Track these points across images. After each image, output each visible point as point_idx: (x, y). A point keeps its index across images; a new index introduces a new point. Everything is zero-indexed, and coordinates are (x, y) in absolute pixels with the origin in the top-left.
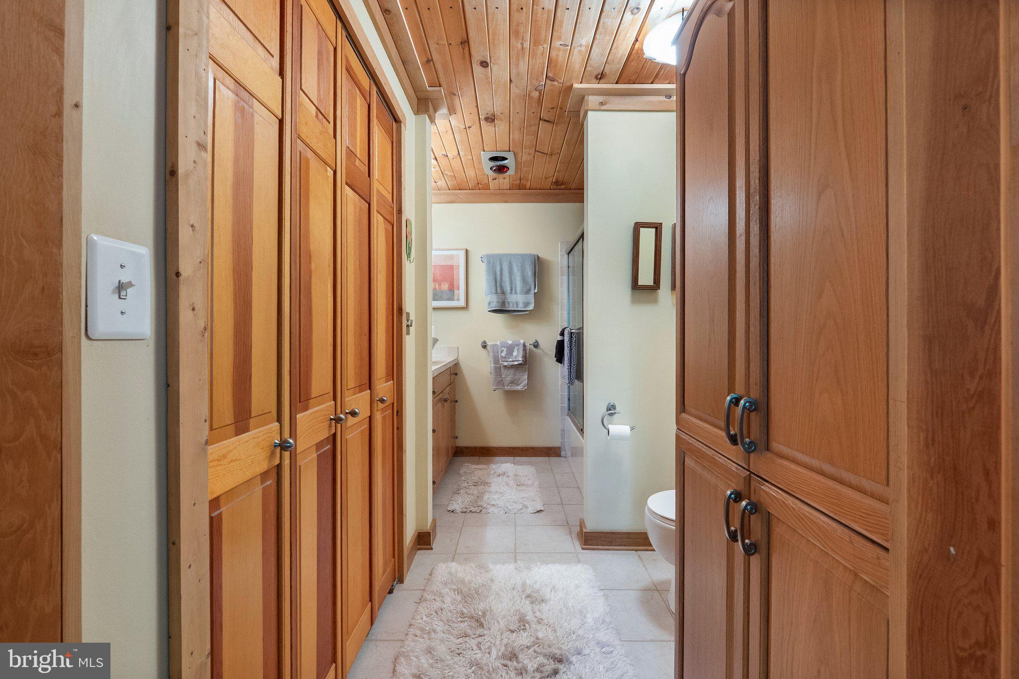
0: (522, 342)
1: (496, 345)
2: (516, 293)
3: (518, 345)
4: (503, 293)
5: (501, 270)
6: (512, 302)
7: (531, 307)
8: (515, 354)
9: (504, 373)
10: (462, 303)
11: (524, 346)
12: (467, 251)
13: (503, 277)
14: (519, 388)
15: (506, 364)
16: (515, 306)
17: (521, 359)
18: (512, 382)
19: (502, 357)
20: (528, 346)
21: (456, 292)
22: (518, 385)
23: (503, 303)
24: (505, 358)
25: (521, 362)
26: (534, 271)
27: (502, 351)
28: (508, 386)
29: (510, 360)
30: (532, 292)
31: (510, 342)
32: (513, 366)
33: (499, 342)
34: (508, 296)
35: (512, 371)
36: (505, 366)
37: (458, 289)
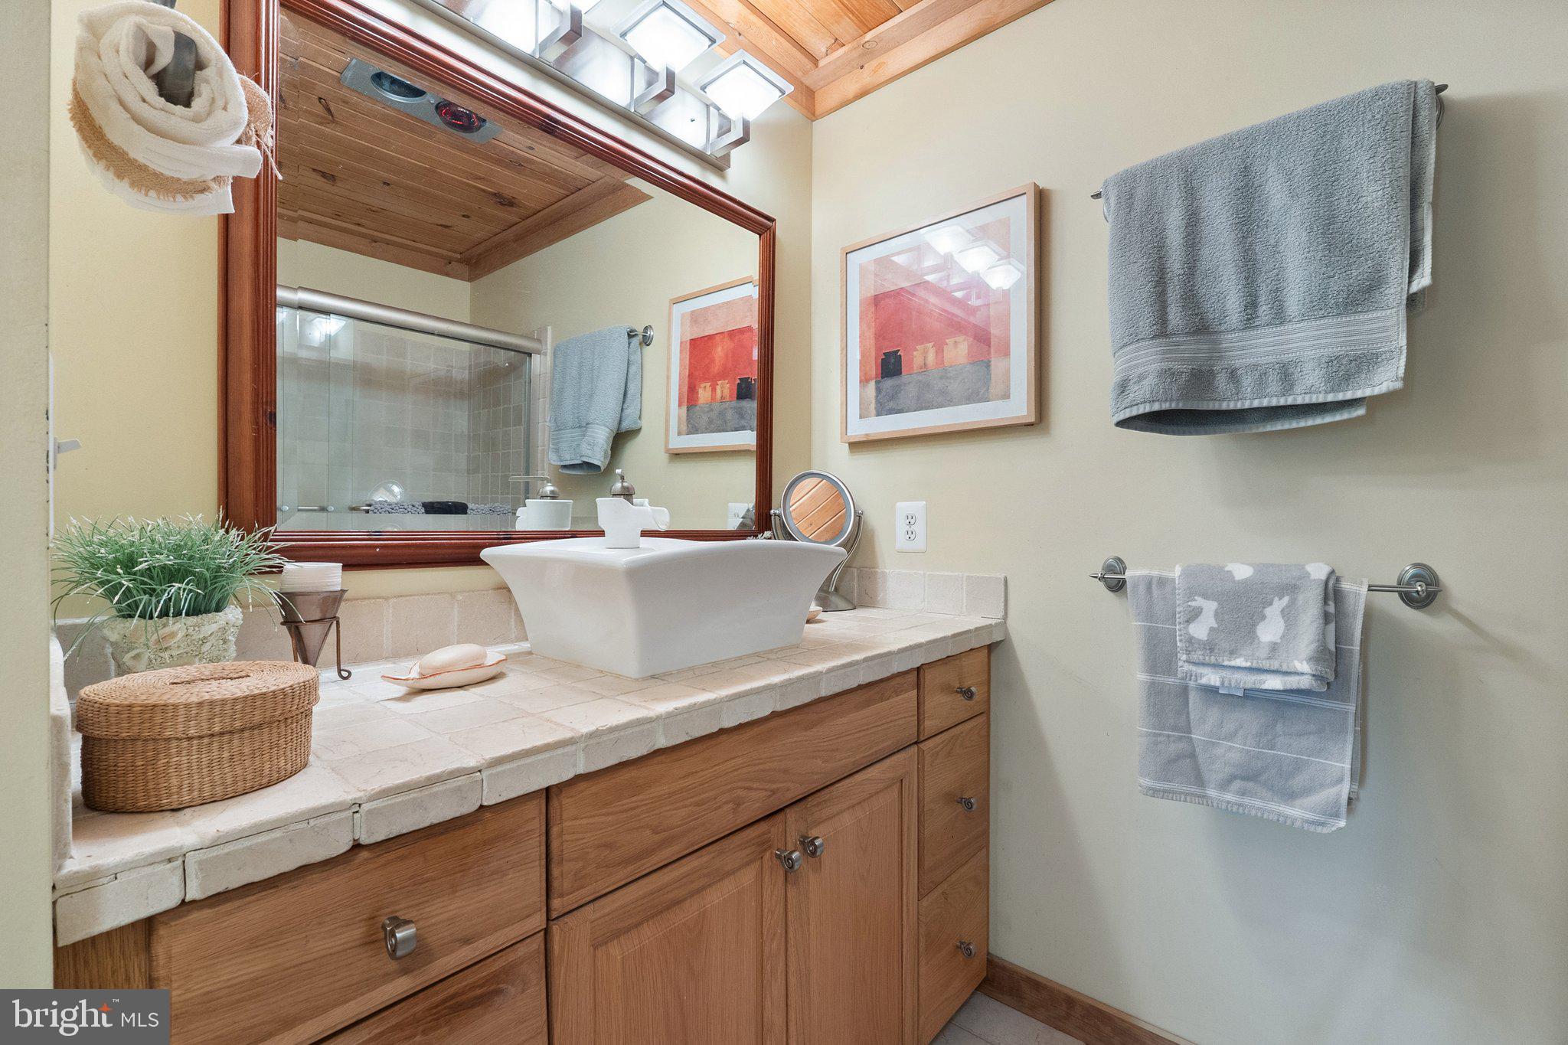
0: (1318, 571)
1: (1162, 582)
2: (1280, 316)
3: (1290, 589)
4: (1202, 328)
5: (1193, 222)
6: (1255, 367)
7: (1386, 379)
8: (1270, 631)
9: (1205, 722)
10: (1018, 406)
11: (1332, 593)
12: (1042, 201)
13: (1205, 252)
14: (1296, 812)
15: (1212, 678)
16: (1273, 385)
17: (1304, 667)
18: (1249, 775)
19: (1190, 640)
20: (1356, 591)
21: (997, 365)
22: (1290, 796)
23: (1201, 378)
24: (1210, 647)
25: (1305, 682)
26: (1405, 172)
27: (1195, 614)
28: (1225, 785)
29: (1240, 662)
30: (1395, 292)
31: (1242, 572)
32: (1251, 696)
33: (1177, 571)
34: (1231, 340)
35: (1250, 720)
36: (1210, 691)
37: (1006, 353)
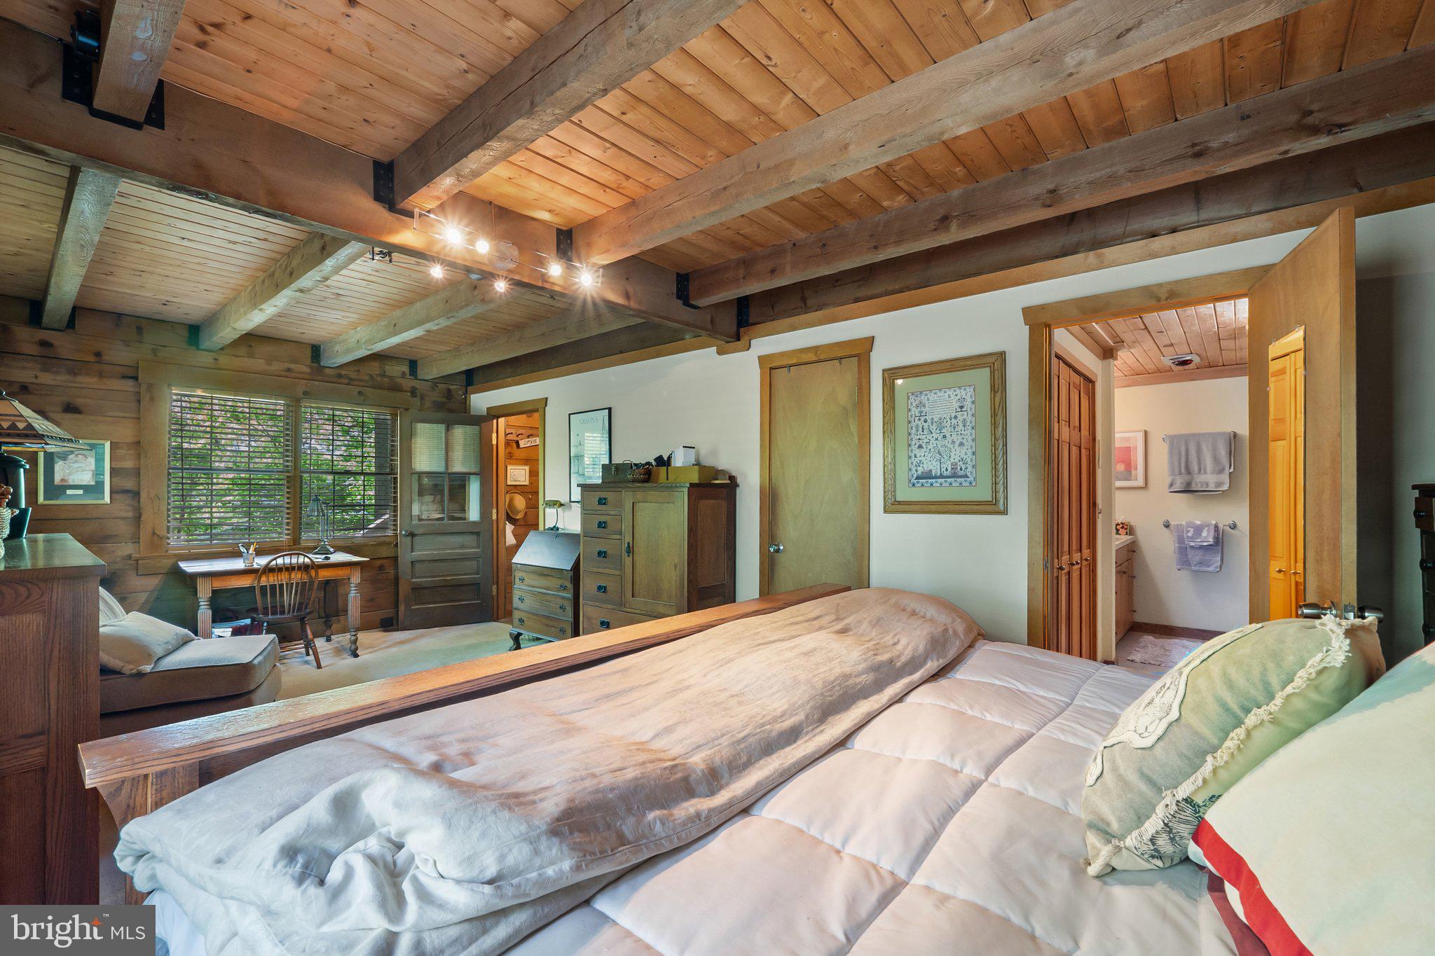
0: (1214, 522)
1: (1181, 525)
2: (1206, 473)
3: (1208, 526)
4: (1189, 472)
5: (1187, 451)
6: (1200, 482)
7: (1226, 487)
8: (1204, 534)
9: (1191, 553)
10: (1140, 483)
11: (1216, 527)
12: (1146, 433)
13: (1190, 457)
14: (1210, 569)
15: (1192, 544)
16: (1205, 485)
17: (1211, 540)
18: (1201, 563)
19: (1188, 537)
20: (1221, 526)
21: (1133, 472)
22: (1209, 566)
23: (1189, 484)
24: (1192, 538)
25: (1212, 543)
26: (1229, 450)
27: (1188, 531)
28: (1195, 566)
29: (1199, 540)
30: (1227, 471)
31: (1198, 523)
32: (1201, 547)
33: (1184, 523)
34: (1195, 476)
35: (1200, 552)
36: (1192, 547)
37: (1136, 469)
